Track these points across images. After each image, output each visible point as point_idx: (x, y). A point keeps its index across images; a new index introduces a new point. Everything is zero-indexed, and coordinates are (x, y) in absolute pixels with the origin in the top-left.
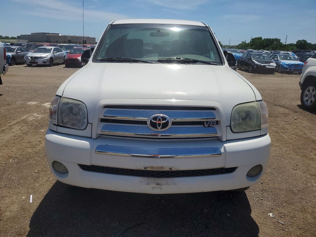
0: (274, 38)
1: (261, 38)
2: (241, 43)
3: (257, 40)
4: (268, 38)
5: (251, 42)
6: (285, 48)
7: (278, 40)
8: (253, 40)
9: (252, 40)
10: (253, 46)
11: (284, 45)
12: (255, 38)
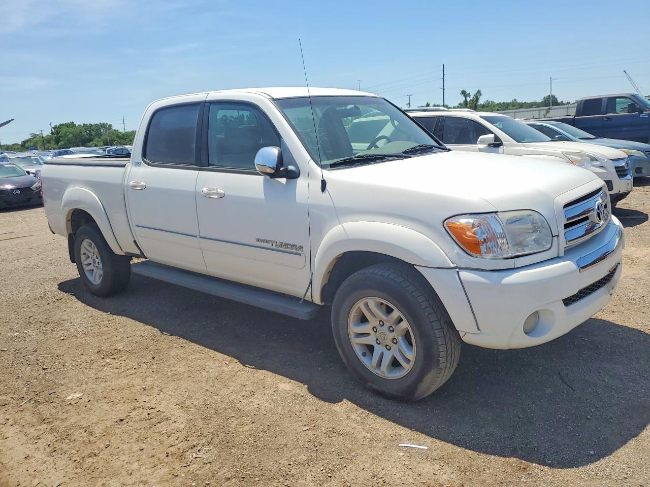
0: (98, 123)
1: (72, 124)
2: (28, 137)
3: (64, 129)
4: (86, 123)
5: (52, 133)
6: (127, 140)
7: (107, 127)
8: (57, 130)
9: (54, 130)
10: (60, 141)
11: (123, 135)
12: (61, 125)
